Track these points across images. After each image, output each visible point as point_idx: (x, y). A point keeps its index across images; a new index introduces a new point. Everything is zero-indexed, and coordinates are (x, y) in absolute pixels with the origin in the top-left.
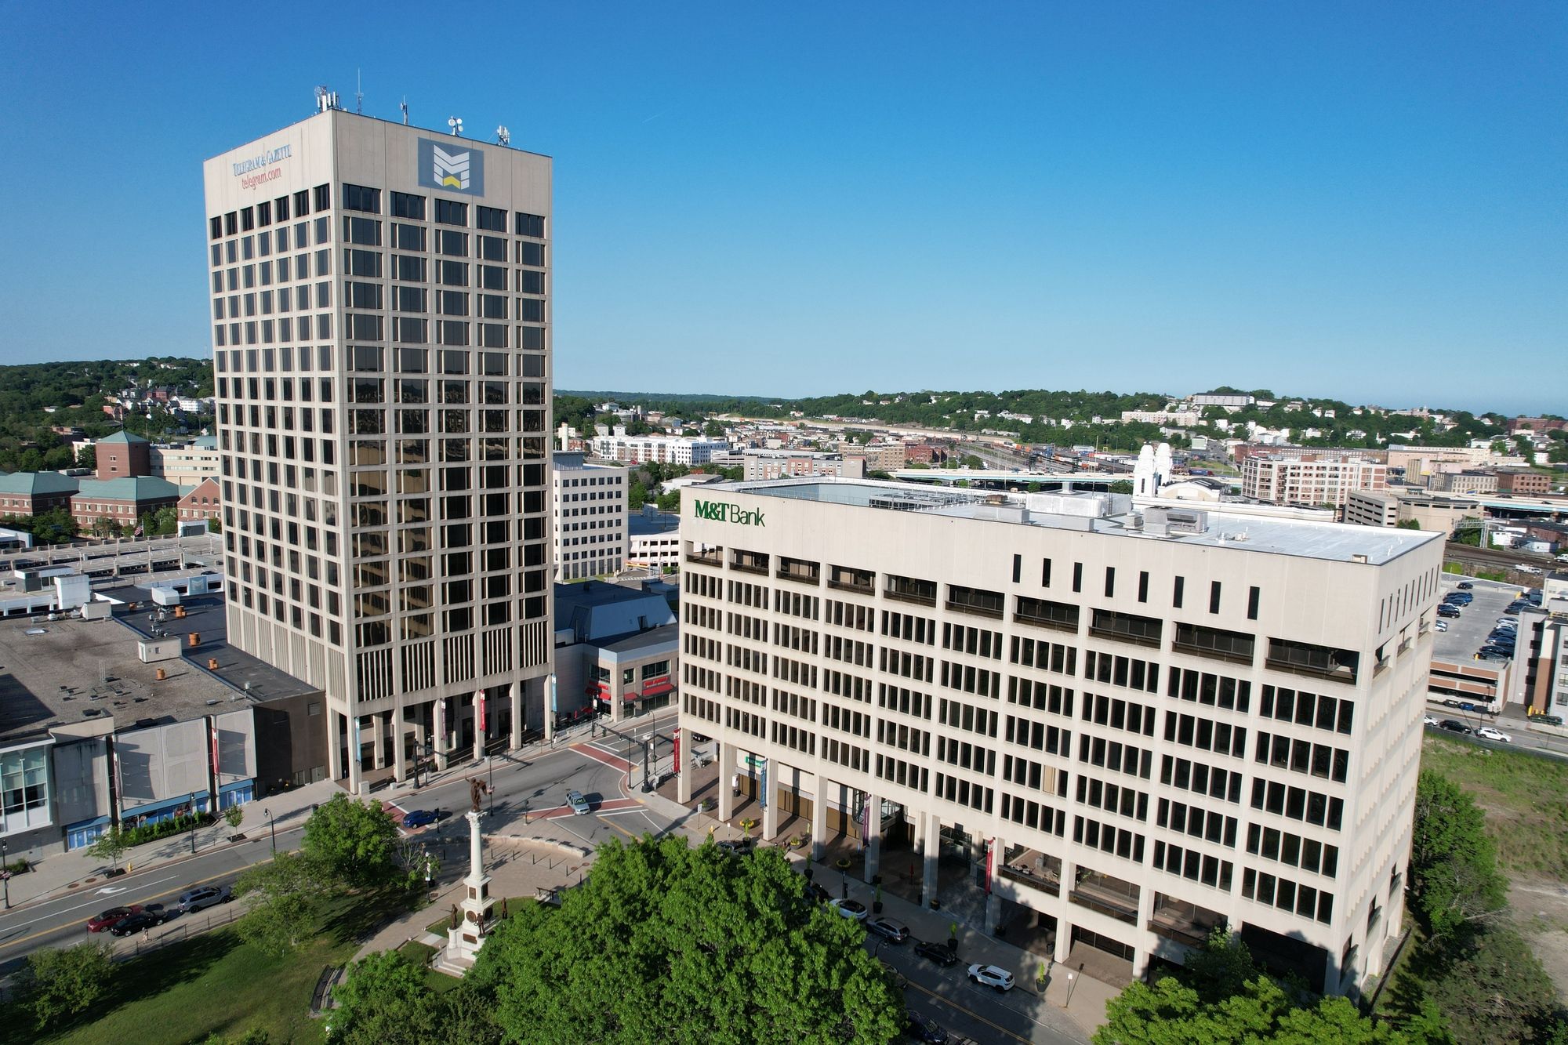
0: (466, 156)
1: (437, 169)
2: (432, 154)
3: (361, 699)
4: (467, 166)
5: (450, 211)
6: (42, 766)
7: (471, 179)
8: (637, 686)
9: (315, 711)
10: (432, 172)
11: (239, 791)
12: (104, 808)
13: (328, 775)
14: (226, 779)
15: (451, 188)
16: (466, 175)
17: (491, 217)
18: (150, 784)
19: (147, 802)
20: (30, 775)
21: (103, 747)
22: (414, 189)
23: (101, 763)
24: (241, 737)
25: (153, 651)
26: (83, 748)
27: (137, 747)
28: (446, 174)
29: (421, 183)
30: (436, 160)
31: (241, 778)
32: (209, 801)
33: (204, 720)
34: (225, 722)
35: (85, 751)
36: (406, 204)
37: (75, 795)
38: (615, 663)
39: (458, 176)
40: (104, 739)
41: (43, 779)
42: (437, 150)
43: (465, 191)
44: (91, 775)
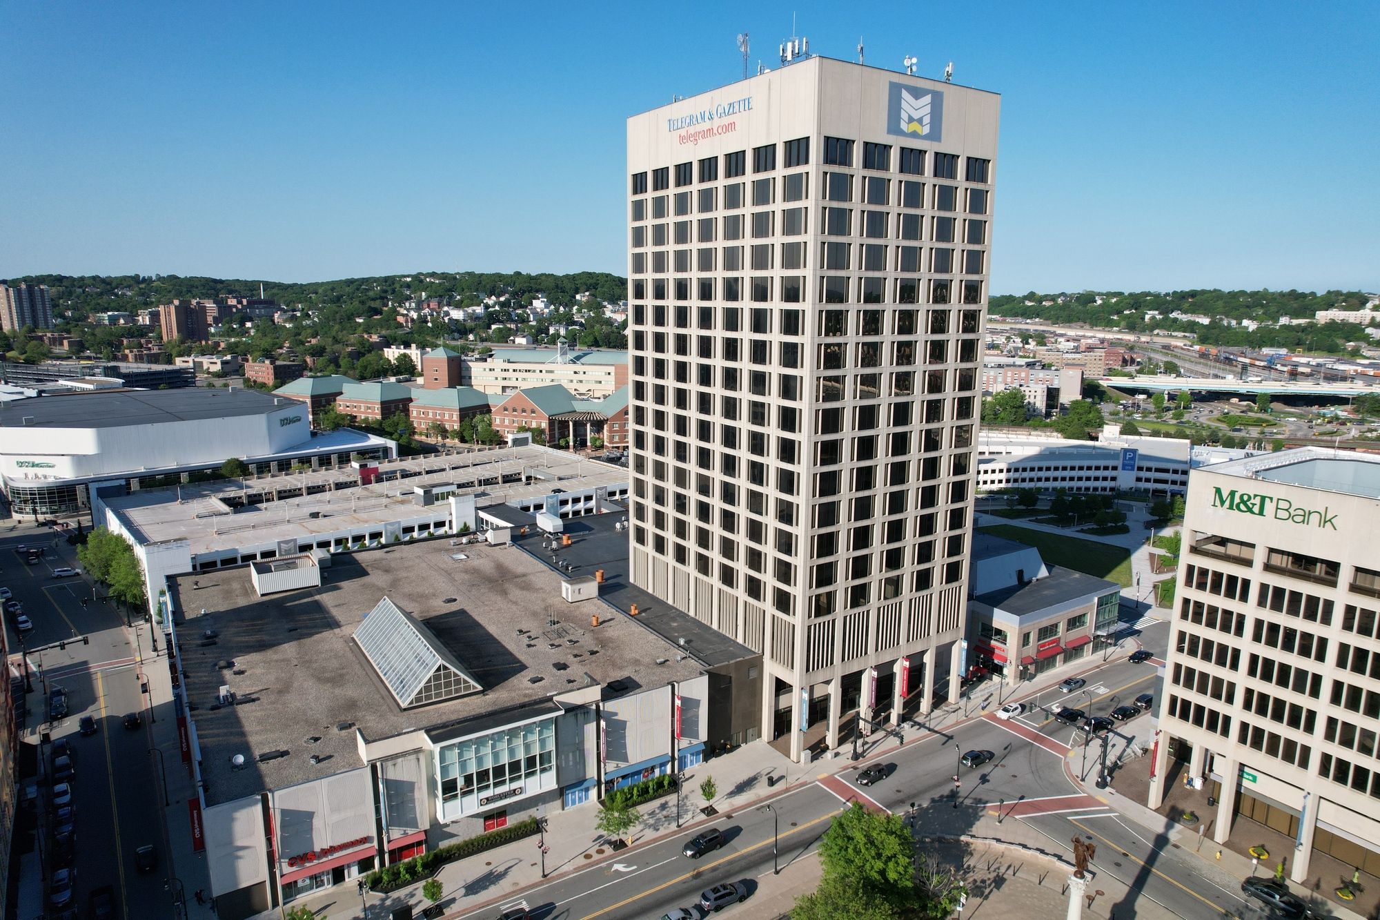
0: (928, 99)
1: (904, 116)
2: (900, 98)
3: (808, 670)
4: (928, 109)
5: (911, 160)
6: (550, 734)
7: (932, 123)
9: (753, 674)
10: (899, 118)
11: (692, 754)
12: (592, 772)
13: (760, 736)
14: (684, 743)
15: (914, 135)
16: (927, 120)
17: (945, 163)
18: (625, 748)
19: (622, 765)
20: (543, 742)
21: (593, 715)
22: (882, 138)
23: (590, 729)
24: (697, 703)
25: (577, 591)
26: (579, 715)
27: (616, 714)
28: (911, 120)
29: (889, 132)
30: (904, 104)
31: (695, 742)
32: (670, 764)
33: (670, 687)
34: (685, 689)
35: (580, 717)
36: (875, 155)
37: (571, 759)
38: (1017, 626)
39: (920, 121)
40: (594, 707)
41: (551, 746)
42: (905, 94)
43: (926, 137)
44: (582, 742)
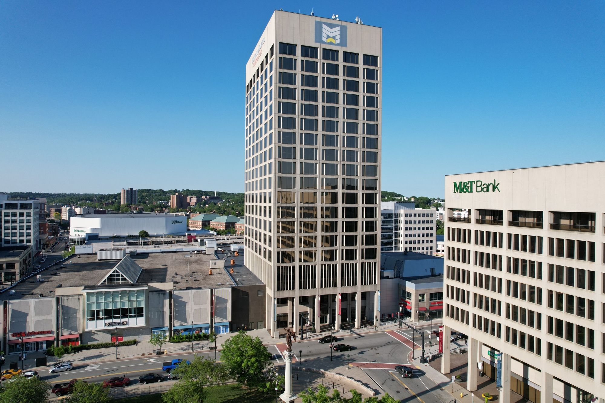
0: (338, 28)
1: (324, 35)
2: (321, 27)
3: (278, 289)
4: (338, 33)
5: (330, 54)
6: (143, 298)
7: (341, 39)
8: (426, 304)
9: (261, 294)
10: (321, 36)
11: (223, 326)
12: (167, 324)
13: (265, 327)
14: (217, 320)
15: (331, 43)
16: (338, 37)
17: (351, 57)
18: (186, 316)
19: (184, 324)
20: (139, 302)
21: (168, 295)
22: (312, 44)
23: (167, 302)
24: (226, 301)
25: (214, 264)
26: (160, 294)
27: (182, 298)
28: (328, 37)
29: (316, 41)
30: (324, 30)
31: (225, 321)
32: (210, 329)
33: (210, 290)
34: (218, 292)
35: (161, 296)
36: (308, 51)
37: (156, 315)
38: (414, 289)
39: (334, 38)
40: (168, 291)
41: (143, 305)
42: (324, 26)
43: (338, 45)
44: (163, 307)
